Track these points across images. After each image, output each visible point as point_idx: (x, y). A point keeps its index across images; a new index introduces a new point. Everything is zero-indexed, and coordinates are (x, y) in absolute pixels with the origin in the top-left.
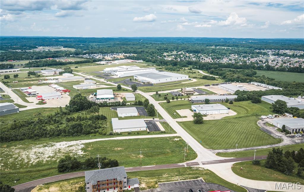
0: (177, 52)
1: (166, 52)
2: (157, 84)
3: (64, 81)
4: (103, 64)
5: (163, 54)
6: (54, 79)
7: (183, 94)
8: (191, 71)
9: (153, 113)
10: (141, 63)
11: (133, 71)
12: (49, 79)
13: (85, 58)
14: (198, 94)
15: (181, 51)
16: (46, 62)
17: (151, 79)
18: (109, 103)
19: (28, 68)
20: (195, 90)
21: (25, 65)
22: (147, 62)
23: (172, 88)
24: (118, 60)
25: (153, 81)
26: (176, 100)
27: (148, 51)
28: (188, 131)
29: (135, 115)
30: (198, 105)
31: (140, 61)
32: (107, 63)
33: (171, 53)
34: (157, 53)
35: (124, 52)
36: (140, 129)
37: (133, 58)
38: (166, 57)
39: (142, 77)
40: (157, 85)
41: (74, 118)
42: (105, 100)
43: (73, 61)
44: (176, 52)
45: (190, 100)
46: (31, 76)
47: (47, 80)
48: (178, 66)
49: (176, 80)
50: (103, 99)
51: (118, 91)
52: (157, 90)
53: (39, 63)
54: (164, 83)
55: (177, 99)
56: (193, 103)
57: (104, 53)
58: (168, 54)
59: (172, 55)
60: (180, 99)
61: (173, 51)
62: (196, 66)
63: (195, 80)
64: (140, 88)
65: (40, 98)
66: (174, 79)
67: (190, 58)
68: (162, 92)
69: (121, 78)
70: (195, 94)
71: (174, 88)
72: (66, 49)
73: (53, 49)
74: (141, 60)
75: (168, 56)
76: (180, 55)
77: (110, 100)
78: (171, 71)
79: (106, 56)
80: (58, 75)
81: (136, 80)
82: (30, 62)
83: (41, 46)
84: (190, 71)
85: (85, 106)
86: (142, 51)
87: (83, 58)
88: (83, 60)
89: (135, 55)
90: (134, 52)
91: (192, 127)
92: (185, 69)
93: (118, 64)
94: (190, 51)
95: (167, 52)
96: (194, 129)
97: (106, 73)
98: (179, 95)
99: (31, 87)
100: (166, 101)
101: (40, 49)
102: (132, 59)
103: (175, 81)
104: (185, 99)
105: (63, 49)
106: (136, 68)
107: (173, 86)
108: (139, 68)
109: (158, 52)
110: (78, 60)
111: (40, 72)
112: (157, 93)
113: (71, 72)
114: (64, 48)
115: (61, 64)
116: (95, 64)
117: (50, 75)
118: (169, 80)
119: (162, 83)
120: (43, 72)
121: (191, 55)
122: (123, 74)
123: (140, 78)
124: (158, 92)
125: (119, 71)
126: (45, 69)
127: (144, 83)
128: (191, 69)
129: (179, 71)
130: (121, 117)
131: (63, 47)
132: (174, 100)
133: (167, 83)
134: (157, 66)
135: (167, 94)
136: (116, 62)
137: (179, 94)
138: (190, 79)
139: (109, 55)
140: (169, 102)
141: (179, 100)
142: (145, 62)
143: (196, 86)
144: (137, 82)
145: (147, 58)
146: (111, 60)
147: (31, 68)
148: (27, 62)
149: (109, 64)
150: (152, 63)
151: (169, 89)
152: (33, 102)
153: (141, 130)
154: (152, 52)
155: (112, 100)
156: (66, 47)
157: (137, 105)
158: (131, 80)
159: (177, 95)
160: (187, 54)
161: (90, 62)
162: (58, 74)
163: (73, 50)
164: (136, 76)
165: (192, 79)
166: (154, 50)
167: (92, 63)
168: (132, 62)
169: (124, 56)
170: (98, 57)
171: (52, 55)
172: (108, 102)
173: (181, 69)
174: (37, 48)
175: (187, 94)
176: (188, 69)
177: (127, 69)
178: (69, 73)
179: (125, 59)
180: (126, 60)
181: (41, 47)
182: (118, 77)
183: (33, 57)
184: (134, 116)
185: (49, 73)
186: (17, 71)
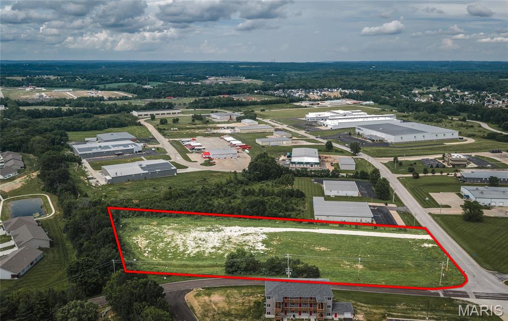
0: (439, 89)
1: (417, 87)
2: (396, 143)
3: (243, 132)
4: (306, 107)
5: (412, 90)
6: (228, 128)
7: (445, 164)
8: (464, 123)
9: (386, 194)
10: (369, 105)
11: (355, 120)
12: (222, 127)
13: (277, 96)
14: (476, 166)
15: (446, 85)
16: (219, 101)
17: (387, 135)
18: (311, 171)
19: (193, 110)
20: (471, 159)
21: (189, 104)
22: (381, 104)
23: (425, 153)
24: (331, 99)
25: (390, 138)
26: (431, 174)
27: (385, 85)
28: (449, 232)
29: (354, 196)
30: (475, 187)
31: (368, 103)
32: (312, 104)
33: (427, 89)
34: (400, 89)
35: (342, 87)
36: (361, 220)
37: (356, 98)
38: (416, 97)
39: (370, 130)
40: (397, 146)
41: (254, 190)
42: (305, 166)
43: (259, 101)
44: (438, 87)
45: (459, 177)
46: (197, 122)
47: (219, 128)
48: (440, 113)
49: (434, 138)
50: (302, 163)
51: (327, 153)
52: (397, 155)
53: (208, 102)
54: (410, 143)
55: (433, 172)
56: (464, 182)
57: (307, 88)
58: (421, 91)
59: (428, 93)
60: (439, 174)
61: (431, 86)
62: (474, 115)
63: (471, 141)
64: (366, 149)
65: (207, 156)
66: (429, 137)
67: (463, 99)
68: (406, 159)
69: (333, 130)
70: (469, 166)
71: (429, 153)
72: (249, 81)
73: (230, 81)
74: (369, 101)
75: (421, 94)
76: (444, 92)
77: (312, 166)
78: (425, 121)
79: (311, 93)
80: (235, 122)
81: (359, 134)
82: (196, 100)
83: (212, 76)
84: (462, 124)
85: (271, 172)
86: (372, 86)
87: (273, 95)
88: (273, 98)
89: (361, 92)
90: (359, 87)
91: (459, 227)
92: (452, 119)
93: (329, 106)
94: (465, 87)
95: (420, 88)
96: (463, 229)
97: (310, 121)
98: (438, 166)
99: (195, 138)
100: (411, 175)
101: (211, 80)
102: (354, 99)
103: (432, 141)
104: (448, 174)
105: (244, 81)
106: (360, 115)
107: (427, 149)
108: (365, 114)
109: (402, 88)
110: (266, 99)
111: (209, 116)
112: (396, 159)
113: (254, 117)
114: (246, 80)
115: (241, 104)
116: (292, 106)
117: (223, 121)
118: (419, 138)
119: (407, 143)
120: (213, 115)
121: (466, 93)
122: (337, 124)
123: (367, 132)
124: (398, 158)
125: (330, 119)
126: (216, 112)
127: (373, 141)
128: (464, 120)
129: (440, 121)
130: (329, 196)
131: (245, 78)
132: (426, 175)
133: (416, 142)
134: (400, 112)
135: (415, 164)
136: (327, 103)
137: (438, 164)
138: (461, 139)
139: (315, 91)
140: (417, 177)
141: (436, 174)
142: (377, 104)
143: (474, 151)
144: (360, 138)
145: (381, 98)
146: (318, 100)
147: (196, 109)
148: (192, 100)
149: (315, 107)
150: (389, 106)
151: (418, 153)
152: (197, 162)
153: (362, 222)
154: (391, 87)
155: (316, 166)
156: (249, 78)
157: (358, 178)
158: (350, 134)
159: (434, 166)
160: (459, 91)
161: (284, 103)
162: (235, 120)
163: (259, 83)
164: (359, 129)
165: (465, 138)
166: (394, 84)
167: (288, 103)
168: (354, 103)
169: (341, 93)
170: (297, 95)
171: (227, 90)
172: (309, 170)
173: (443, 119)
174: (207, 79)
175: (454, 166)
176: (459, 120)
177: (345, 116)
178: (251, 119)
179: (343, 98)
180: (344, 100)
181: (213, 78)
182: (329, 128)
183: (200, 93)
184: (352, 197)
185: (222, 118)
186: (178, 113)
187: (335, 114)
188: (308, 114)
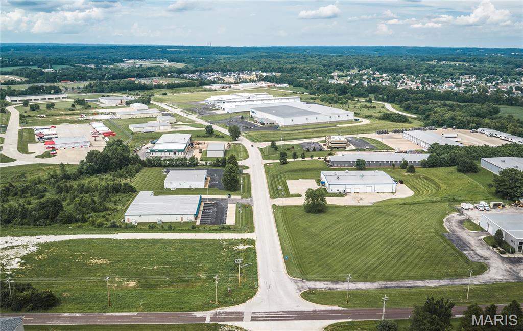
0: (359, 71)
1: (338, 70)
2: (287, 127)
3: (123, 117)
4: (215, 90)
5: (332, 73)
6: (109, 113)
7: (325, 147)
8: (368, 104)
9: (233, 184)
10: (284, 88)
11: (255, 102)
12: (101, 113)
13: (189, 79)
14: (354, 148)
15: (367, 68)
16: (117, 84)
17: (277, 117)
19: (85, 94)
20: (350, 142)
21: (84, 88)
22: (295, 86)
23: (310, 136)
24: (246, 82)
25: (280, 121)
26: (301, 159)
27: (305, 67)
28: (281, 229)
29: (198, 188)
30: (333, 172)
31: (283, 85)
32: (223, 88)
33: (347, 71)
34: (319, 71)
35: (263, 69)
36: (182, 218)
37: (272, 80)
38: (333, 79)
39: (263, 113)
40: (286, 129)
43: (164, 84)
44: (358, 69)
45: (329, 161)
46: (78, 107)
47: (98, 114)
48: (349, 95)
49: (328, 120)
50: (163, 151)
51: (206, 138)
53: (104, 86)
54: (302, 125)
55: (303, 156)
56: (331, 166)
57: (225, 71)
58: (340, 73)
59: (346, 76)
60: (310, 159)
61: (353, 68)
62: (381, 96)
63: (366, 122)
64: (250, 134)
65: (51, 146)
66: (322, 119)
67: (378, 81)
68: (284, 143)
69: (230, 113)
70: (348, 149)
71: (314, 136)
72: (172, 64)
73: (146, 64)
74: (285, 83)
75: (340, 76)
76: (362, 75)
77: (175, 154)
78: (330, 103)
79: (228, 76)
80: (125, 107)
81: (252, 118)
82: (90, 84)
83: (131, 59)
84: (366, 105)
86: (292, 68)
87: (186, 78)
88: (184, 81)
89: (278, 74)
90: (279, 70)
91: (295, 220)
92: (358, 101)
93: (242, 89)
94: (384, 69)
95: (341, 70)
96: (298, 223)
97: (210, 104)
98: (314, 150)
99: (54, 126)
100: (279, 161)
101: (129, 63)
102: (270, 82)
103: (325, 123)
104: (319, 158)
105: (166, 64)
106: (263, 97)
107: (314, 132)
108: (271, 97)
109: (322, 70)
110: (176, 82)
111: (97, 101)
112: (273, 145)
113: (147, 102)
115: (143, 88)
116: (202, 89)
117: (110, 106)
118: (312, 120)
119: (298, 126)
120: (101, 100)
121: (384, 75)
122: (234, 107)
123: (260, 116)
124: (276, 142)
125: (228, 102)
126: (108, 96)
127: (263, 124)
128: (370, 101)
129: (345, 103)
130: (169, 189)
131: (168, 62)
132: (296, 160)
133: (308, 125)
134: (310, 94)
135: (293, 148)
136: (240, 86)
137: (314, 148)
138: (356, 120)
139: (233, 74)
140: (285, 163)
141: (306, 159)
142: (292, 87)
143: (362, 132)
144: (252, 122)
145: (296, 81)
146: (232, 83)
147: (88, 94)
148: (87, 83)
149: (226, 90)
150: (304, 88)
151: (302, 136)
152: (34, 153)
153: (184, 220)
154: (311, 69)
155: (180, 153)
156: (172, 61)
157: (219, 166)
158: (242, 118)
159: (311, 150)
160: (378, 73)
161: (194, 86)
162: (125, 105)
163: (180, 66)
164: (253, 112)
165: (361, 119)
166: (315, 67)
167: (198, 87)
168: (269, 86)
169: (257, 76)
170: (212, 78)
171: (136, 73)
173: (349, 101)
174: (123, 62)
175: (332, 148)
176: (365, 101)
177: (249, 98)
178: (143, 103)
179: (259, 81)
180: (259, 83)
181: (131, 61)
182: (225, 112)
183: (104, 76)
184: (196, 189)
185: (111, 103)
186: (63, 98)
187: (239, 97)
188: (210, 97)
